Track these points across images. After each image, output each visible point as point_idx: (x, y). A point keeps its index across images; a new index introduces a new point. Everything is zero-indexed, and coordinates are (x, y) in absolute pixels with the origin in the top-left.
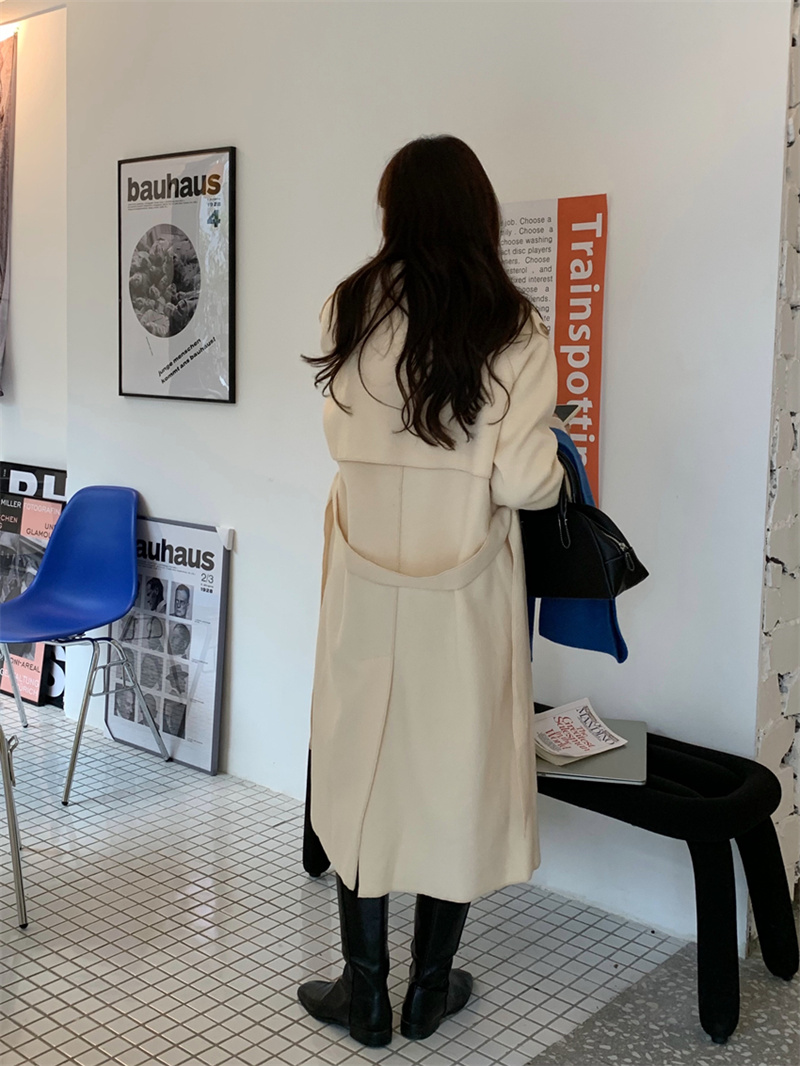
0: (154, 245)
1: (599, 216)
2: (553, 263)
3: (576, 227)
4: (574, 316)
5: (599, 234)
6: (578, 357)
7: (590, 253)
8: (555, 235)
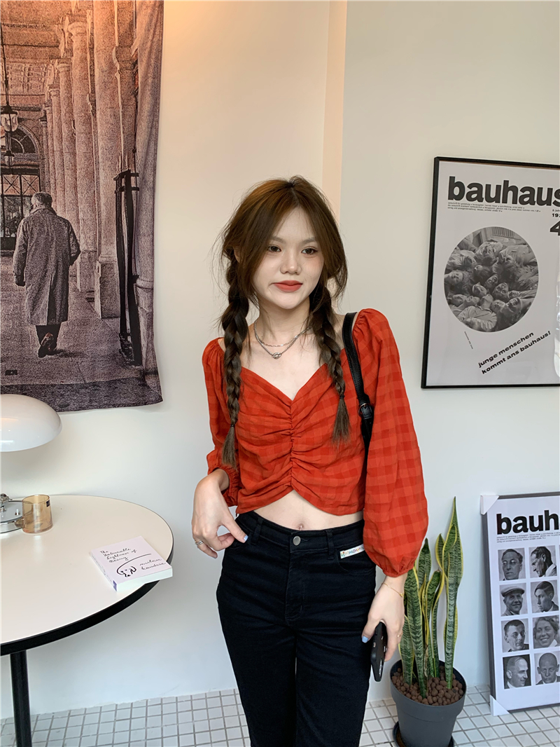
0: (483, 245)
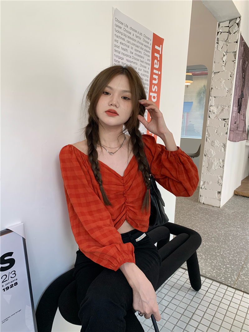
1: (161, 46)
2: (150, 58)
3: (156, 47)
4: (154, 82)
5: (160, 53)
6: (154, 98)
7: (159, 59)
8: (151, 47)
